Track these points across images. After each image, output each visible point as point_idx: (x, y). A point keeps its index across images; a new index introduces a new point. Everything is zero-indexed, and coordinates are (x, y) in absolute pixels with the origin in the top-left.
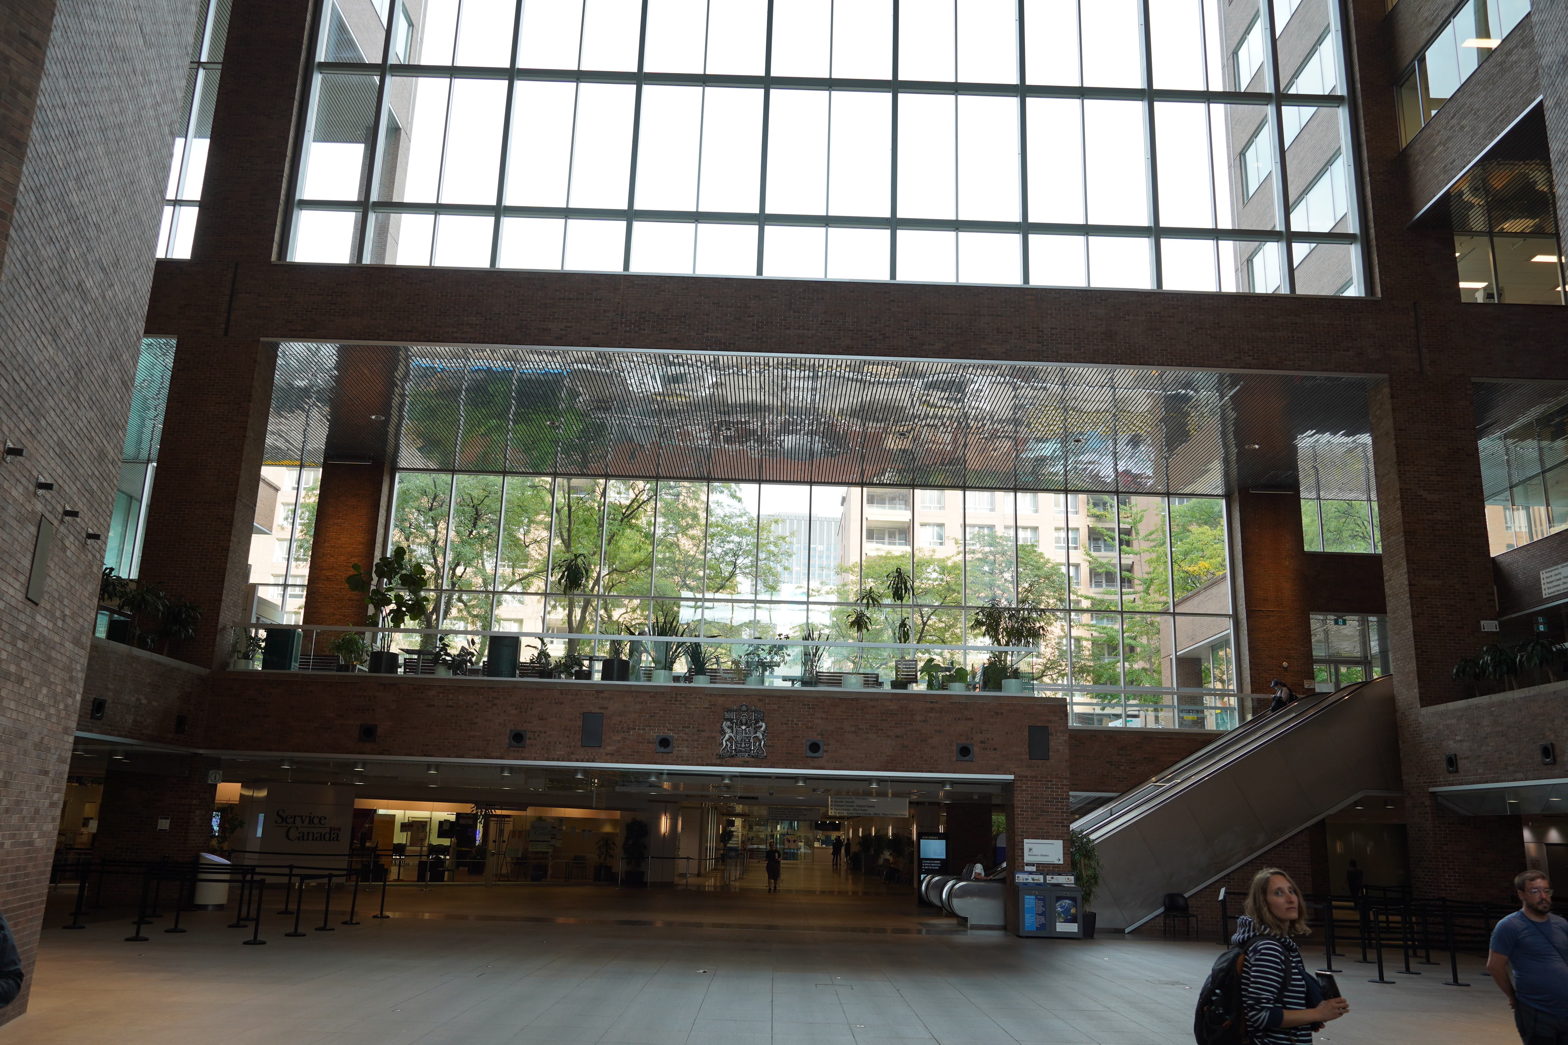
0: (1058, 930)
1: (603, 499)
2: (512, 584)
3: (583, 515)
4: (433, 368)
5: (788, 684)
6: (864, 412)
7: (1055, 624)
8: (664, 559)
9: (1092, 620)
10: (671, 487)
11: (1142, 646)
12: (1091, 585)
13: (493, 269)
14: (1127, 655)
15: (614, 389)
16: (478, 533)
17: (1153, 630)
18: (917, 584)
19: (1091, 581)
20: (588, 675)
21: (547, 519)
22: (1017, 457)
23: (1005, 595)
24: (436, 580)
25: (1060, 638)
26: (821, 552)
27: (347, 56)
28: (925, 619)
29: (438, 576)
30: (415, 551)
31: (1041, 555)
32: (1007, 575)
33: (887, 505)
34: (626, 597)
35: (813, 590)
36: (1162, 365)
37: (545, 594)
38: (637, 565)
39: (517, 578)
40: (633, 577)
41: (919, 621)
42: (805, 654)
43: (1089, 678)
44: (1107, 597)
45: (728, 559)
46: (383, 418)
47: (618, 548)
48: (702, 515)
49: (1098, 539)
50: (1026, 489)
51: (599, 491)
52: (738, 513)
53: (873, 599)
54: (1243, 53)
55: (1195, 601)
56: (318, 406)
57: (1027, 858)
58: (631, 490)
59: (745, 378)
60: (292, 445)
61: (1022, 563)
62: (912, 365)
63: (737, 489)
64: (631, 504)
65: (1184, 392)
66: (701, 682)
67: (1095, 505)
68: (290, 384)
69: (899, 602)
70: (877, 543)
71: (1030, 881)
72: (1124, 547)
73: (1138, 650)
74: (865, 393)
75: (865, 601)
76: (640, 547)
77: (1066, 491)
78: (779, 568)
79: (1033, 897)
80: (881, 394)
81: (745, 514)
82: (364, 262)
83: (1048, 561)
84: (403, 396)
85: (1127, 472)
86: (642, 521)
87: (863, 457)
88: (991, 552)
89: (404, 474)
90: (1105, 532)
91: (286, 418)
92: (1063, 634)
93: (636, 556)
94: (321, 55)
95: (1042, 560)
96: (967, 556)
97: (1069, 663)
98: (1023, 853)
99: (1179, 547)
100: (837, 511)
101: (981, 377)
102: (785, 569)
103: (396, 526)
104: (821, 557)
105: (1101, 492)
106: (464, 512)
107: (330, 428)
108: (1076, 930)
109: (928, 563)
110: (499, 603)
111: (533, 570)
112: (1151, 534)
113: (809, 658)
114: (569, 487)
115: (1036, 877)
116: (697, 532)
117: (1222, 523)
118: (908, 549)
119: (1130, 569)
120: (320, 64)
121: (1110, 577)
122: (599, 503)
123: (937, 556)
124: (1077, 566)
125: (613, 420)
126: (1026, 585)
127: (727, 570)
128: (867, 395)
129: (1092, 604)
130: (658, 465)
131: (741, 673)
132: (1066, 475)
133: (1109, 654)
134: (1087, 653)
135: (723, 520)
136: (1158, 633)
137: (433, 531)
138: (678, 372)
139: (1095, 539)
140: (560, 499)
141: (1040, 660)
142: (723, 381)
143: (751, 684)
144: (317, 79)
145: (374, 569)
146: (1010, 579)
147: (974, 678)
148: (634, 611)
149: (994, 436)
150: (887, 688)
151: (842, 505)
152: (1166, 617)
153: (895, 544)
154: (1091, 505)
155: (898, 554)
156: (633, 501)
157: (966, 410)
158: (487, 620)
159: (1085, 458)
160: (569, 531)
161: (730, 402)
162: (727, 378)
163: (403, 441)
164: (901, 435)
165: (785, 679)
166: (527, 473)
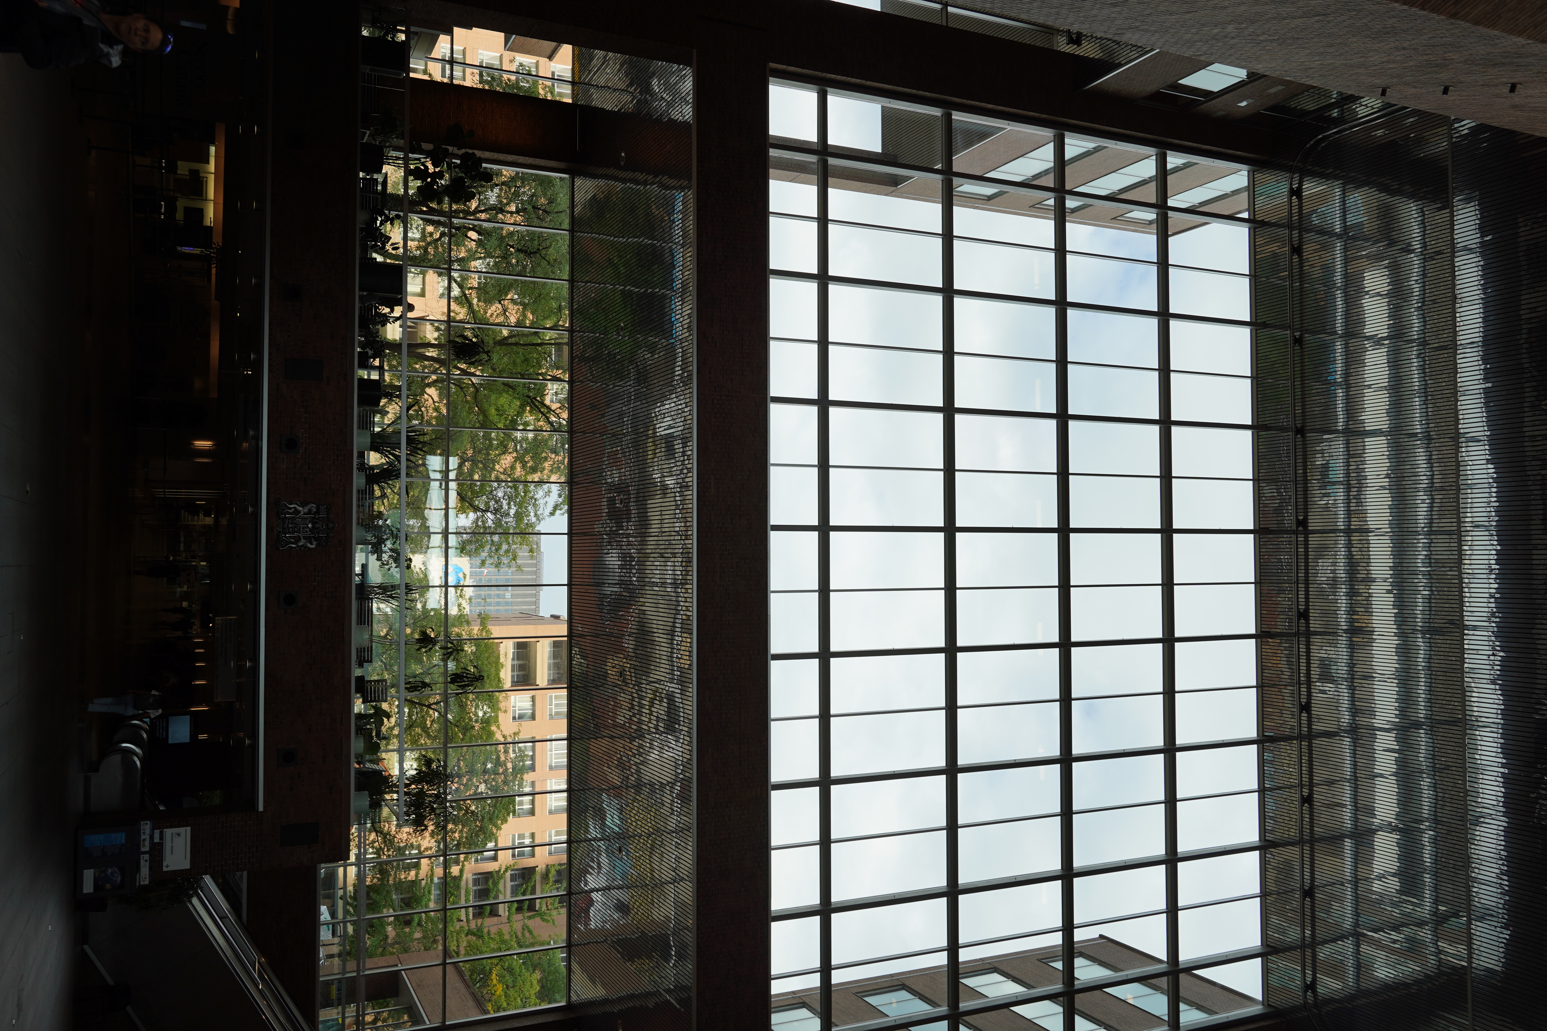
0: (85, 871)
1: (549, 377)
2: (460, 286)
3: (533, 358)
4: (672, 213)
5: (358, 569)
6: (644, 635)
7: (433, 840)
8: (491, 440)
9: (439, 878)
10: (563, 445)
11: (411, 933)
12: (475, 874)
13: (768, 272)
14: (401, 918)
15: (658, 389)
16: (512, 254)
17: (428, 943)
18: (471, 696)
19: (479, 874)
20: (365, 365)
21: (528, 322)
22: (602, 790)
23: (462, 787)
24: (463, 211)
25: (419, 847)
26: (504, 597)
27: (958, 140)
28: (433, 707)
29: (467, 213)
30: (492, 191)
31: (505, 821)
32: (482, 788)
33: (552, 661)
34: (448, 401)
35: (462, 590)
36: (698, 929)
37: (449, 321)
38: (483, 412)
39: (467, 292)
40: (470, 408)
41: (432, 701)
42: (392, 586)
43: (375, 880)
44: (463, 892)
45: (492, 503)
46: (622, 164)
47: (500, 394)
48: (536, 477)
49: (523, 878)
50: (570, 800)
51: (558, 373)
52: (539, 513)
53: (451, 653)
54: (996, 977)
55: (460, 985)
56: (632, 102)
57: (168, 832)
58: (559, 405)
59: (672, 516)
60: (594, 74)
61: (497, 802)
62: (690, 681)
63: (563, 511)
64: (545, 405)
65: (673, 953)
66: (358, 481)
67: (559, 872)
68: (653, 74)
69: (449, 679)
70: (514, 653)
71: (143, 837)
72: (515, 905)
73: (407, 930)
74: (661, 636)
75: (450, 645)
76: (501, 415)
77: (569, 842)
78: (484, 554)
79: (124, 842)
80: (662, 649)
81: (538, 519)
82: (771, 150)
83: (500, 829)
84: (645, 183)
85: (591, 902)
86: (529, 418)
87: (597, 636)
88: (507, 769)
89: (568, 183)
90: (531, 885)
91: (619, 70)
92: (422, 849)
93: (493, 411)
94: (957, 116)
95: (499, 822)
96: (501, 746)
97: (391, 859)
98: (175, 827)
99: (517, 962)
100: (545, 611)
101: (681, 749)
102: (483, 563)
103: (517, 173)
104: (498, 596)
105: (570, 877)
106: (532, 240)
107: (611, 112)
108: (85, 891)
109: (494, 706)
110: (440, 275)
111: (475, 307)
112: (530, 932)
113: (387, 591)
114: (562, 343)
115: (147, 843)
116: (519, 472)
117: (542, 1004)
118: (507, 685)
119: (494, 913)
120: (951, 115)
121: (483, 893)
122: (546, 374)
123: (501, 716)
124: (495, 858)
125: (629, 386)
126: (473, 808)
127: (480, 502)
128: (660, 638)
129: (455, 878)
130: (584, 433)
131: (370, 521)
132: (585, 841)
133: (402, 899)
134: (403, 877)
135: (532, 498)
136: (426, 949)
137: (513, 209)
138: (677, 451)
139: (523, 874)
140: (549, 335)
141: (394, 828)
142: (668, 495)
143: (356, 532)
144: (936, 112)
145: (471, 151)
146: (479, 790)
147: (371, 761)
148: (436, 409)
149: (622, 766)
150: (358, 672)
151: (552, 616)
152: (441, 955)
153: (513, 671)
154: (558, 868)
155: (502, 675)
156: (548, 408)
157: (647, 736)
158: (422, 262)
159: (604, 859)
160: (516, 344)
161: (649, 502)
162: (672, 499)
163: (602, 182)
164: (621, 673)
165: (364, 567)
166: (572, 303)
